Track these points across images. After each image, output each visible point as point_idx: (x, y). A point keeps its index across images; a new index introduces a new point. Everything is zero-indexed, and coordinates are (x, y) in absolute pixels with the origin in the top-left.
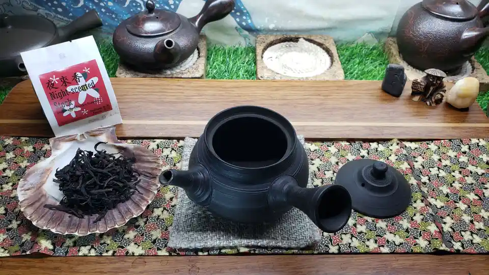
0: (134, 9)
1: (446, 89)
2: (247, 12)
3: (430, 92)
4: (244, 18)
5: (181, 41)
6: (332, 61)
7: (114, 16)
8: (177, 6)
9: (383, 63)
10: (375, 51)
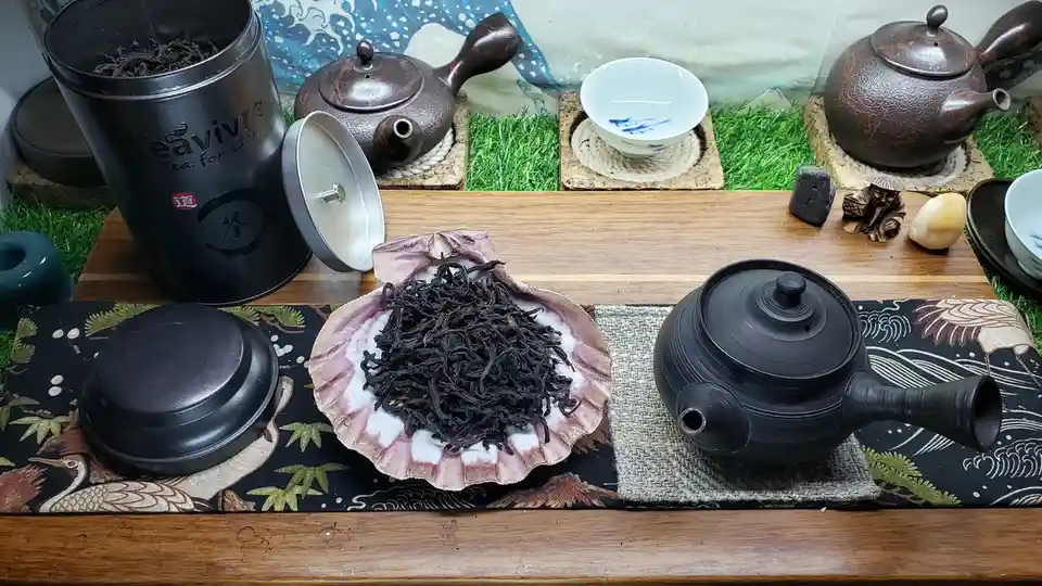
0: (324, 49)
1: (905, 210)
2: (540, 53)
3: (875, 217)
4: (534, 63)
5: (422, 117)
6: (704, 148)
7: (285, 61)
8: (405, 43)
9: (799, 149)
10: (783, 125)
